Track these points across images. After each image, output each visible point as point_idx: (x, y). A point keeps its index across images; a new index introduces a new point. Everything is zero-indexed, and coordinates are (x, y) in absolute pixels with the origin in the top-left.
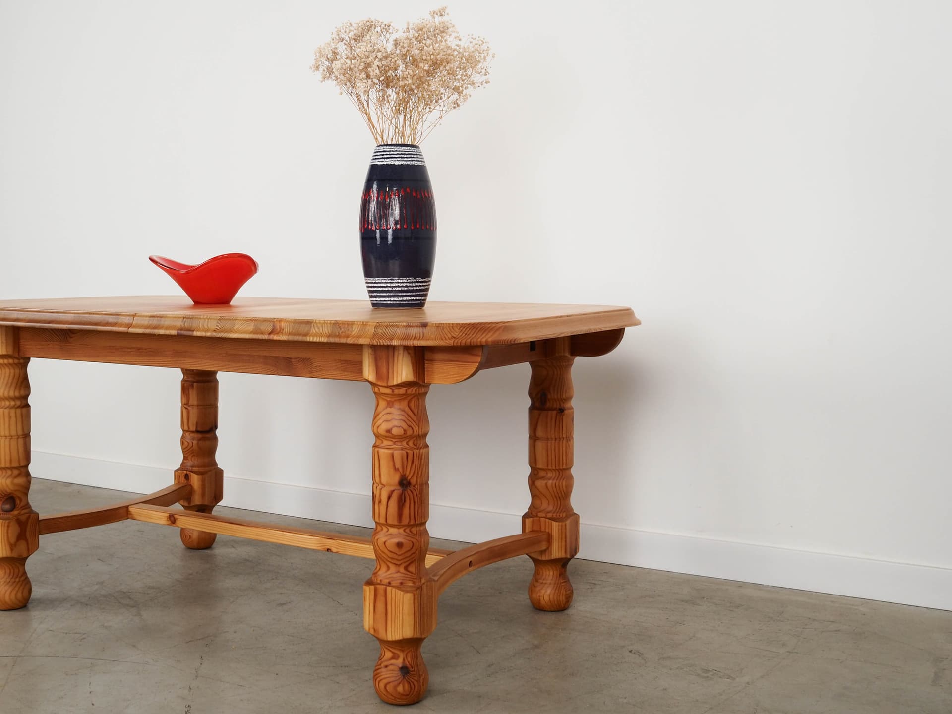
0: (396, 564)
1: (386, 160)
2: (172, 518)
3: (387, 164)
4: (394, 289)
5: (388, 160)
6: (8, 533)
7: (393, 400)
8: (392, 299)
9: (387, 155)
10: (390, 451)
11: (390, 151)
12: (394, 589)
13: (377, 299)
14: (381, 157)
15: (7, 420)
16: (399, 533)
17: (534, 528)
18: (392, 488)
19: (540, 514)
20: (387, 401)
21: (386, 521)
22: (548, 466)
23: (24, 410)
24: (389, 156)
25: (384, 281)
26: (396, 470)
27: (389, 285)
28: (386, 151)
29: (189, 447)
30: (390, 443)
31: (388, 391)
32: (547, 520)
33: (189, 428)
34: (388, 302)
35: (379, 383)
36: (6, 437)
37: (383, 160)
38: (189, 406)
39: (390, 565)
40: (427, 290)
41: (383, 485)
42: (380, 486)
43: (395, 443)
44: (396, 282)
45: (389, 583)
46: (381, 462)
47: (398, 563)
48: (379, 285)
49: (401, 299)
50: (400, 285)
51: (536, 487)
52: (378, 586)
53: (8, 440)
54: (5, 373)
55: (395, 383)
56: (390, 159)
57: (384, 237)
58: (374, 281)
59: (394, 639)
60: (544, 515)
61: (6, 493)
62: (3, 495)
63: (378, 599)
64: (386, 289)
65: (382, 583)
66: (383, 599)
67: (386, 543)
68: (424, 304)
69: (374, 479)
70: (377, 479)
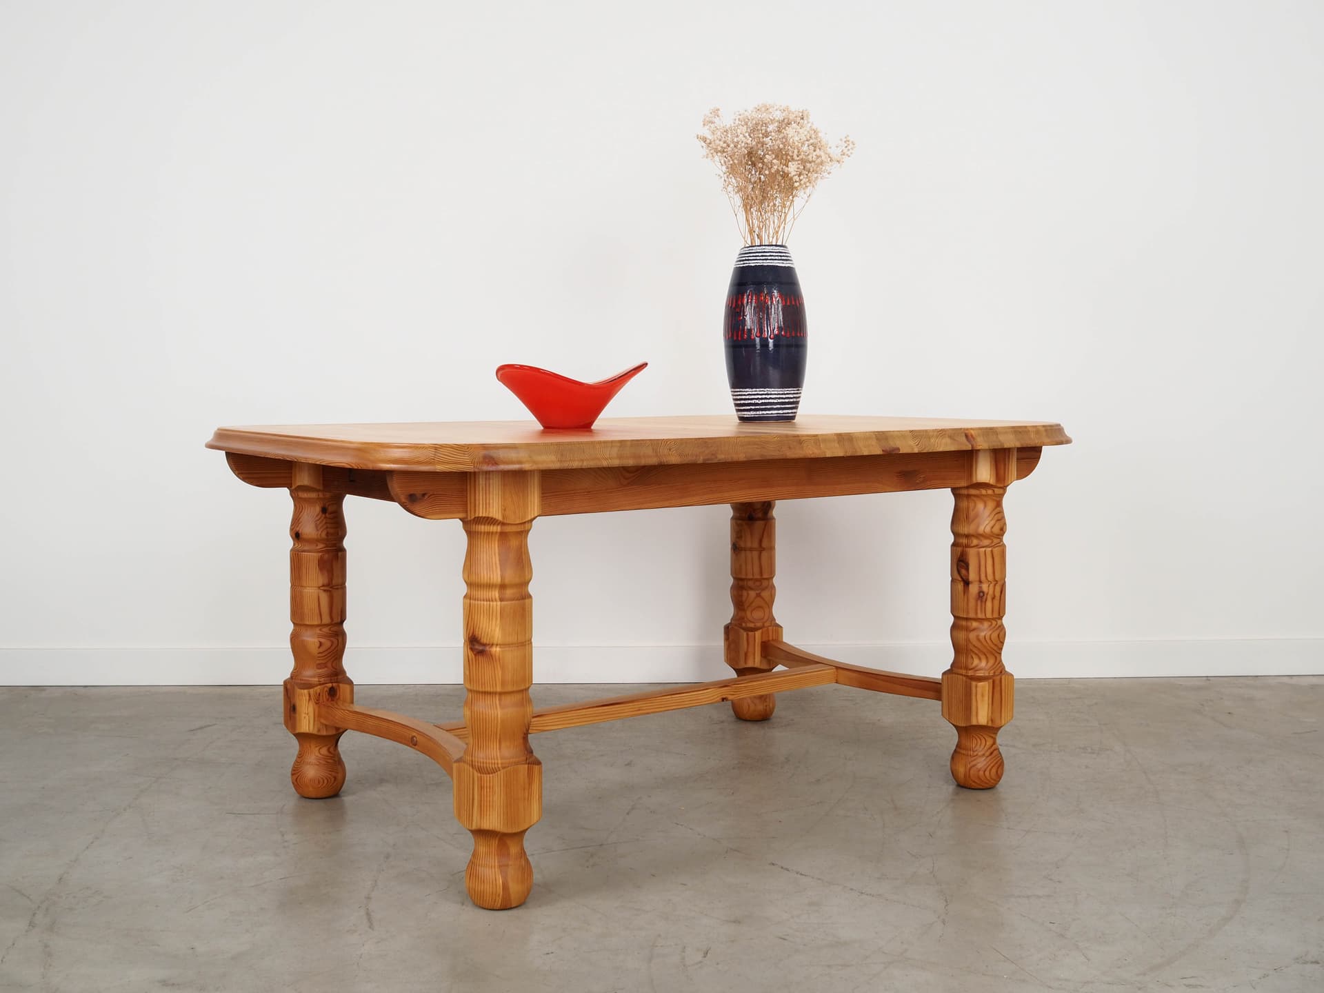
4: (785, 401)
11: (779, 252)
13: (780, 412)
14: (780, 258)
18: (1002, 582)
30: (999, 541)
34: (789, 415)
37: (768, 261)
39: (997, 656)
44: (788, 394)
49: (788, 411)
51: (762, 598)
57: (764, 344)
68: (795, 416)
69: (983, 578)
70: (990, 577)
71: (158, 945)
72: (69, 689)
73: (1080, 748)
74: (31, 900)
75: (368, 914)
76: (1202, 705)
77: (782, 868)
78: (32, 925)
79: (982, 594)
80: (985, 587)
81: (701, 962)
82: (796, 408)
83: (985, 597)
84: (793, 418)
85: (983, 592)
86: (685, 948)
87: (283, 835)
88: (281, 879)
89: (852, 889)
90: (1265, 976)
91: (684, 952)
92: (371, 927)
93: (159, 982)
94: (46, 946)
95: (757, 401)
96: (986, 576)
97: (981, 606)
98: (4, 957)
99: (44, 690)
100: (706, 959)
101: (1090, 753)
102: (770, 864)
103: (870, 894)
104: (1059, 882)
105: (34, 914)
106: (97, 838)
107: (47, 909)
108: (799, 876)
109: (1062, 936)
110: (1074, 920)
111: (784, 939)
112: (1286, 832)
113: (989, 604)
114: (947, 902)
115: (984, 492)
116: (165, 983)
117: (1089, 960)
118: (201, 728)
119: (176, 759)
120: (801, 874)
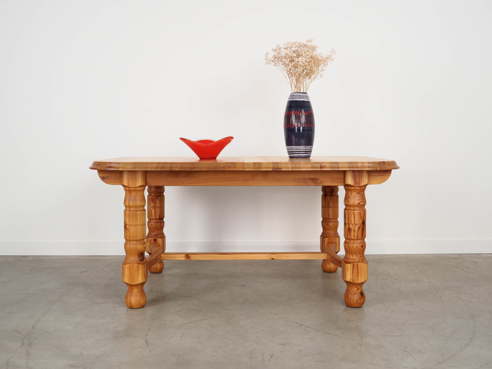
0: (360, 254)
1: (301, 99)
2: (187, 256)
3: (302, 101)
4: (306, 150)
5: (302, 99)
6: (144, 270)
7: (359, 191)
8: (305, 154)
9: (301, 97)
10: (359, 211)
11: (302, 95)
12: (361, 263)
13: (298, 155)
15: (142, 216)
16: (361, 242)
17: (329, 242)
18: (360, 225)
19: (331, 236)
20: (357, 192)
21: (358, 238)
22: (334, 217)
23: (144, 212)
24: (302, 97)
25: (303, 147)
26: (361, 218)
27: (304, 149)
28: (300, 95)
29: (156, 226)
30: (358, 208)
31: (359, 188)
32: (334, 238)
33: (155, 217)
34: (303, 156)
35: (356, 186)
36: (141, 225)
37: (300, 99)
38: (156, 207)
39: (357, 254)
40: (311, 151)
41: (356, 224)
42: (354, 225)
43: (360, 208)
44: (307, 148)
45: (359, 261)
46: (355, 216)
47: (361, 253)
48: (300, 149)
49: (308, 154)
50: (308, 149)
51: (329, 226)
52: (354, 263)
53: (142, 226)
54: (140, 194)
55: (363, 185)
56: (303, 99)
57: (299, 129)
58: (297, 148)
59: (361, 282)
60: (332, 236)
61: (141, 252)
62: (140, 253)
63: (354, 268)
64: (303, 150)
65: (356, 262)
66: (357, 268)
67: (358, 247)
68: (310, 156)
69: (350, 223)
70: (353, 222)
71: (69, 352)
72: (37, 257)
73: (412, 280)
74: (22, 335)
75: (146, 341)
76: (458, 264)
77: (300, 324)
78: (23, 344)
79: (349, 229)
80: (351, 226)
81: (270, 360)
82: (311, 153)
83: (351, 230)
84: (309, 157)
85: (350, 228)
86: (264, 354)
87: (115, 311)
88: (114, 328)
89: (326, 333)
90: (482, 366)
91: (263, 356)
92: (147, 345)
93: (70, 365)
94: (28, 352)
95: (290, 151)
96: (351, 222)
97: (349, 233)
98: (12, 356)
99: (27, 257)
100: (272, 358)
101: (415, 282)
102: (296, 323)
103: (333, 335)
104: (404, 330)
105: (23, 340)
106: (46, 312)
107: (28, 338)
108: (307, 328)
109: (405, 351)
110: (409, 345)
111: (301, 351)
112: (489, 312)
113: (352, 233)
114: (362, 338)
115: (350, 188)
116: (71, 366)
117: (415, 360)
118: (85, 272)
119: (76, 283)
120: (307, 327)
